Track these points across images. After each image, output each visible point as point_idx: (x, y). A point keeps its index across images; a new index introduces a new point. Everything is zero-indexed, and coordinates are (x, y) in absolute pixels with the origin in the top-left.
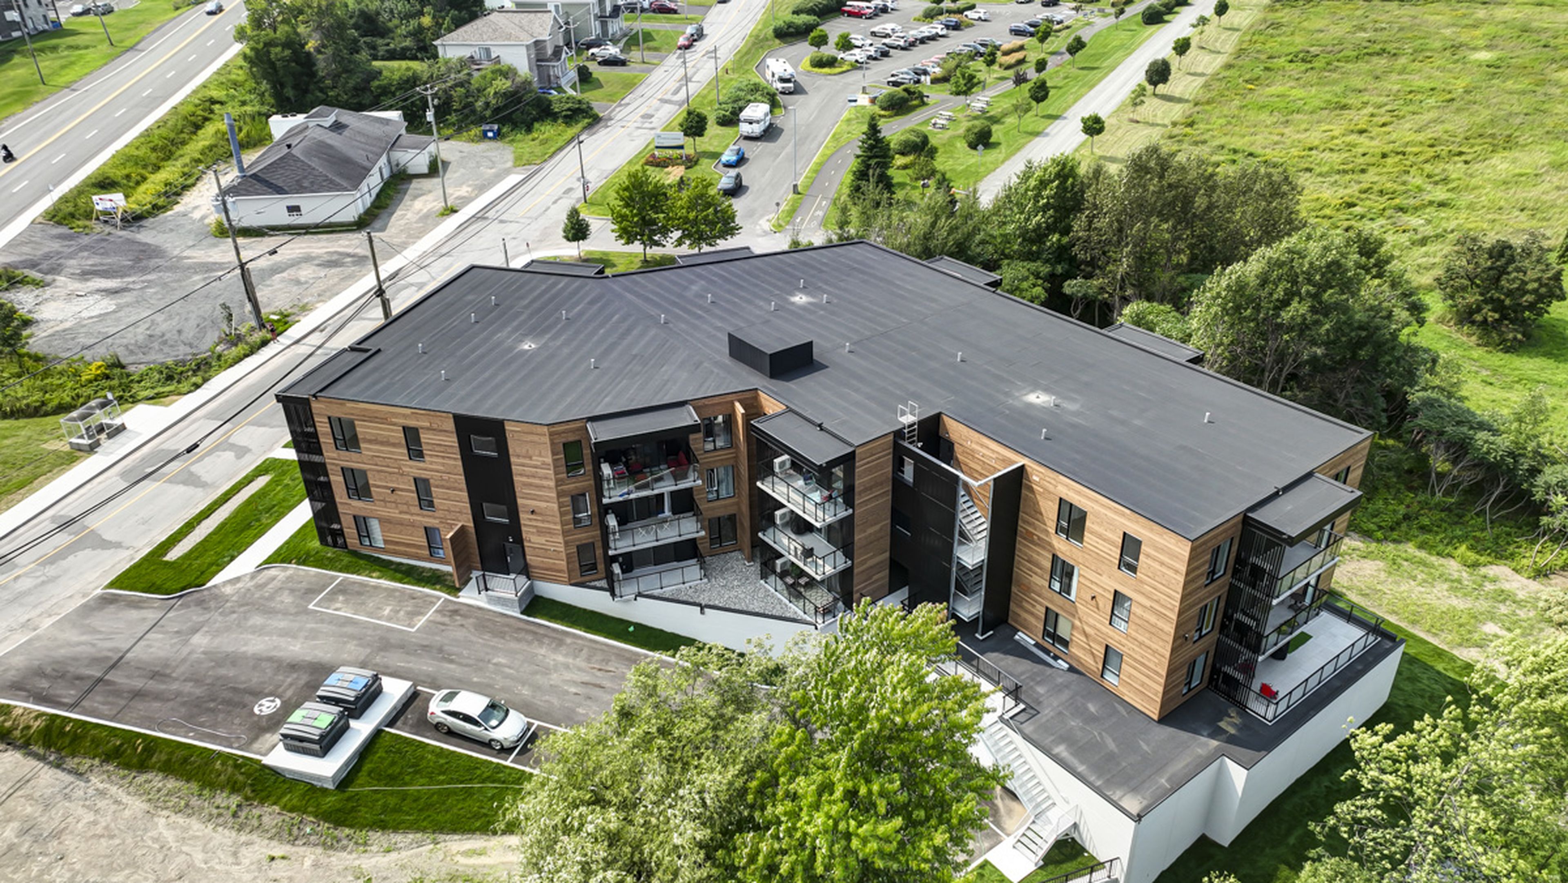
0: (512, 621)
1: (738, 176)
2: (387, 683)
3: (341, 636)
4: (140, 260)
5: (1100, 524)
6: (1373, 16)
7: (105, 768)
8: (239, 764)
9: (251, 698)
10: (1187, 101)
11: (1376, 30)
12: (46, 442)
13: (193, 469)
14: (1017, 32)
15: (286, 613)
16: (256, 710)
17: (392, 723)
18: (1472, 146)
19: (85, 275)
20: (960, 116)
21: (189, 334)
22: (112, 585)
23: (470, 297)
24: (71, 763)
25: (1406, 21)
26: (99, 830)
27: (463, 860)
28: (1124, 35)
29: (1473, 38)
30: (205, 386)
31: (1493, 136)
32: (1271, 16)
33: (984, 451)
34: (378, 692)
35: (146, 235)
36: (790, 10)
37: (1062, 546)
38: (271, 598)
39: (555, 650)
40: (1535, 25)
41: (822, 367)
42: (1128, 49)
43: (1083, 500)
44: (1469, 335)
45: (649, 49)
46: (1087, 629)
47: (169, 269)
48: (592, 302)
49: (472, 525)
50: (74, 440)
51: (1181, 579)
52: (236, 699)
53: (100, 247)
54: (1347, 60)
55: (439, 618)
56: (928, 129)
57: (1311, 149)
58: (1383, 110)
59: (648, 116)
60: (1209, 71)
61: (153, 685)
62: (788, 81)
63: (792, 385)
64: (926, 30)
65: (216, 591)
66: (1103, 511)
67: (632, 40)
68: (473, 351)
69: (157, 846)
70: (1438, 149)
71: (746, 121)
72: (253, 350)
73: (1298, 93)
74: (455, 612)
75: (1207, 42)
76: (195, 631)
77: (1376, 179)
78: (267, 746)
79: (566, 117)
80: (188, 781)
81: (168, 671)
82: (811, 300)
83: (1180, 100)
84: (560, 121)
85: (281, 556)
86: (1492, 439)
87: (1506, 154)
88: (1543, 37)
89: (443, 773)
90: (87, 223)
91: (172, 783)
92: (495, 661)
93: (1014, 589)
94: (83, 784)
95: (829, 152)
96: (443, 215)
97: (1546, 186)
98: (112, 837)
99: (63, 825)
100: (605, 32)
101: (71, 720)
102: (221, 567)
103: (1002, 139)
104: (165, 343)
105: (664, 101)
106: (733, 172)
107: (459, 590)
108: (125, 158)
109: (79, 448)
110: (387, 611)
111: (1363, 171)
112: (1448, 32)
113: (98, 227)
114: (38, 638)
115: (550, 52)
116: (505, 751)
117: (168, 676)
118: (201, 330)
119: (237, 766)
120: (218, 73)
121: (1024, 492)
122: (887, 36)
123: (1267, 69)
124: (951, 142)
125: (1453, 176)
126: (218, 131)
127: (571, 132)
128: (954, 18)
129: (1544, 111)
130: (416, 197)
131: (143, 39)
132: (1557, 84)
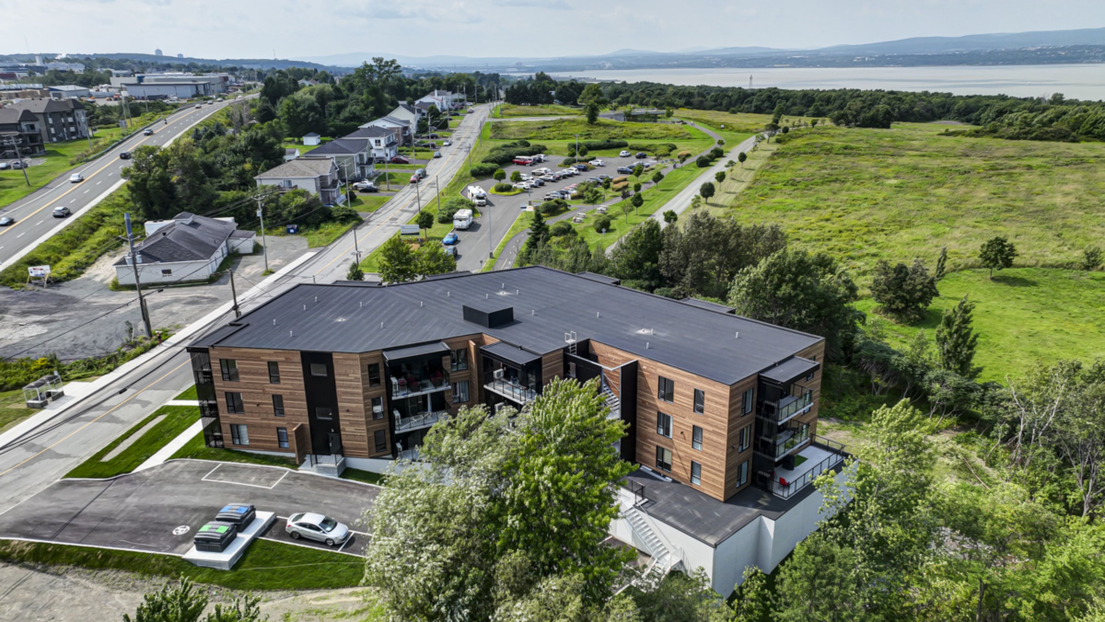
0: (333, 482)
1: (455, 249)
2: (259, 514)
3: (225, 493)
4: (62, 305)
5: (681, 387)
6: (829, 162)
7: (77, 570)
8: (166, 559)
9: (170, 527)
10: (726, 206)
11: (832, 169)
12: (9, 405)
13: (113, 414)
14: (622, 172)
15: (187, 483)
16: (174, 533)
17: (263, 535)
18: (889, 226)
19: (24, 313)
20: (590, 216)
21: (102, 341)
22: (67, 476)
23: (300, 299)
24: (52, 569)
25: (849, 165)
26: (76, 602)
27: (314, 603)
28: (686, 173)
29: (886, 173)
30: (116, 370)
31: (900, 221)
32: (772, 162)
33: (615, 357)
34: (253, 518)
35: (64, 291)
36: (481, 160)
37: (662, 405)
38: (176, 476)
39: (361, 496)
40: (920, 166)
41: (518, 322)
42: (690, 180)
43: (671, 375)
44: (891, 318)
45: (392, 183)
46: (680, 453)
47: (81, 309)
48: (377, 299)
49: (308, 423)
50: (30, 401)
51: (727, 409)
52: (160, 528)
53: (34, 297)
54: (817, 184)
55: (287, 481)
56: (572, 223)
57: (799, 229)
58: (839, 209)
59: (394, 219)
60: (738, 191)
61: (103, 524)
62: (482, 198)
63: (502, 331)
64: (566, 171)
65: (139, 475)
66: (682, 378)
67: (381, 178)
68: (307, 323)
69: (115, 608)
70: (870, 228)
71: (457, 219)
72: (146, 350)
73: (789, 201)
74: (297, 478)
75: (736, 176)
76: (128, 496)
77: (837, 243)
78: (184, 550)
79: (341, 220)
80: (133, 572)
81: (113, 517)
82: (509, 293)
83: (722, 206)
84: (338, 222)
85: (180, 454)
86: (899, 358)
87: (908, 230)
88: (925, 172)
89: (298, 559)
90: (23, 284)
91: (122, 574)
92: (325, 502)
93: (638, 439)
94: (62, 580)
95: (511, 236)
96: (265, 275)
97: (930, 245)
98: (86, 605)
99: (51, 601)
100: (363, 172)
101: (51, 545)
102: (141, 462)
103: (616, 227)
104: (85, 348)
105: (403, 211)
106: (451, 247)
107: (299, 466)
108: (46, 247)
109: (33, 406)
110: (253, 479)
111: (829, 240)
112: (872, 170)
113: (30, 287)
114: (20, 506)
115: (329, 183)
116: (336, 546)
117: (113, 519)
118: (110, 341)
119: (165, 560)
120: (106, 199)
121: (639, 377)
122: (542, 174)
123: (771, 189)
124: (586, 229)
125: (880, 241)
126: (108, 232)
127: (344, 228)
128: (583, 165)
129: (928, 209)
130: (246, 266)
131: (51, 181)
132: (934, 195)
